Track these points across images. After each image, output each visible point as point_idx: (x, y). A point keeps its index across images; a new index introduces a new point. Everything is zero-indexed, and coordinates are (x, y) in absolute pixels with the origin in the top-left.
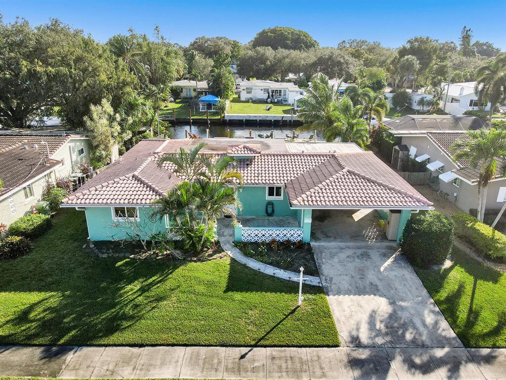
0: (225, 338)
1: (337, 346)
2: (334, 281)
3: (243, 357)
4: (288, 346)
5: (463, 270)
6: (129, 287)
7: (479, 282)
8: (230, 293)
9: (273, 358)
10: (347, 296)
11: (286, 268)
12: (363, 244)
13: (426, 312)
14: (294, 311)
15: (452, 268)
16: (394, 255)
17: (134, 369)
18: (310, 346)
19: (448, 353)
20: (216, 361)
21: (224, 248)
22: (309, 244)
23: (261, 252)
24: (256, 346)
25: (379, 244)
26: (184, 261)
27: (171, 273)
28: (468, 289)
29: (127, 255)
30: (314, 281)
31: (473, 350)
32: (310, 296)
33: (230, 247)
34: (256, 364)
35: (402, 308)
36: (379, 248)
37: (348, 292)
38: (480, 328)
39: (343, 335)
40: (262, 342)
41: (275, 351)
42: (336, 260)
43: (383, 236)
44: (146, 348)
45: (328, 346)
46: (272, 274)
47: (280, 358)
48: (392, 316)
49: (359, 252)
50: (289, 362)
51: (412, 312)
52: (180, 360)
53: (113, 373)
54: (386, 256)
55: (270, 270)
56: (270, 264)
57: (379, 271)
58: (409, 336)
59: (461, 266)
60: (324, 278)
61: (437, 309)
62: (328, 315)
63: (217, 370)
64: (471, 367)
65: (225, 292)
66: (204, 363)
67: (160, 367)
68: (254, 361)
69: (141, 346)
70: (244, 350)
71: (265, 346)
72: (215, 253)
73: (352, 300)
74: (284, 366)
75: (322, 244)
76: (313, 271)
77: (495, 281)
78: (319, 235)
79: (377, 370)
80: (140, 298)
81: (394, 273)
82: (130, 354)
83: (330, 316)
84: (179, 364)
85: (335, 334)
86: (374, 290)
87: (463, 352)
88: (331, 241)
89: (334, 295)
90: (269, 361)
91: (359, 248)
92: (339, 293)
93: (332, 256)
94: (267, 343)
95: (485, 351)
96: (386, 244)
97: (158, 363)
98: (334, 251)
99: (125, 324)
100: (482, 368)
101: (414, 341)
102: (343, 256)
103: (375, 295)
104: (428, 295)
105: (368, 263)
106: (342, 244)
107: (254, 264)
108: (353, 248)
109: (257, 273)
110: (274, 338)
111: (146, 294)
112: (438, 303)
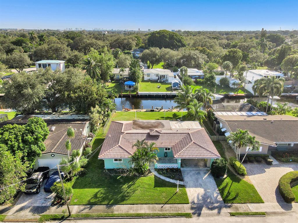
0: (157, 202)
1: (188, 204)
2: (188, 183)
3: (162, 207)
4: (175, 204)
5: (229, 178)
6: (124, 186)
7: (233, 183)
8: (156, 188)
9: (171, 207)
10: (192, 188)
11: (173, 179)
12: (198, 169)
13: (215, 193)
14: (176, 193)
15: (226, 178)
16: (208, 173)
17: (133, 211)
18: (181, 204)
19: (219, 205)
20: (155, 208)
21: (152, 171)
22: (180, 169)
23: (164, 173)
24: (165, 204)
25: (204, 169)
26: (139, 177)
27: (136, 181)
28: (229, 185)
29: (120, 174)
30: (182, 183)
31: (226, 204)
32: (181, 188)
33: (153, 171)
34: (166, 209)
35: (208, 192)
36: (204, 170)
37: (192, 187)
38: (230, 197)
39: (190, 200)
40: (167, 203)
41: (171, 205)
42: (189, 175)
43: (205, 166)
44: (135, 205)
45: (186, 204)
46: (168, 181)
47: (173, 207)
48: (205, 194)
49: (197, 172)
50: (175, 208)
51: (211, 193)
52: (145, 208)
53: (128, 212)
54: (205, 173)
55: (168, 180)
56: (167, 177)
57: (203, 179)
58: (209, 200)
59: (229, 177)
60: (185, 182)
61: (218, 192)
62: (186, 194)
63: (156, 211)
64: (224, 209)
65: (154, 187)
66: (152, 209)
67: (140, 210)
68: (165, 208)
69: (133, 204)
70: (162, 205)
71: (168, 204)
72: (149, 173)
73: (193, 190)
74: (174, 209)
75: (185, 169)
76: (182, 180)
77: (239, 182)
78: (183, 165)
79: (199, 210)
80: (129, 190)
81: (208, 180)
82: (131, 207)
83: (187, 195)
84: (145, 209)
85: (188, 200)
86: (200, 186)
87: (223, 204)
88: (187, 168)
89: (188, 188)
90: (170, 208)
91: (197, 170)
92: (189, 187)
93: (188, 174)
94: (168, 203)
95: (230, 204)
96: (206, 168)
97: (139, 209)
98: (189, 172)
99: (127, 198)
100: (227, 209)
101: (210, 202)
102: (191, 174)
103: (200, 188)
104: (217, 187)
105: (199, 176)
106: (191, 169)
107: (162, 177)
108: (195, 171)
109: (163, 181)
110: (170, 202)
111: (130, 188)
112: (219, 190)
